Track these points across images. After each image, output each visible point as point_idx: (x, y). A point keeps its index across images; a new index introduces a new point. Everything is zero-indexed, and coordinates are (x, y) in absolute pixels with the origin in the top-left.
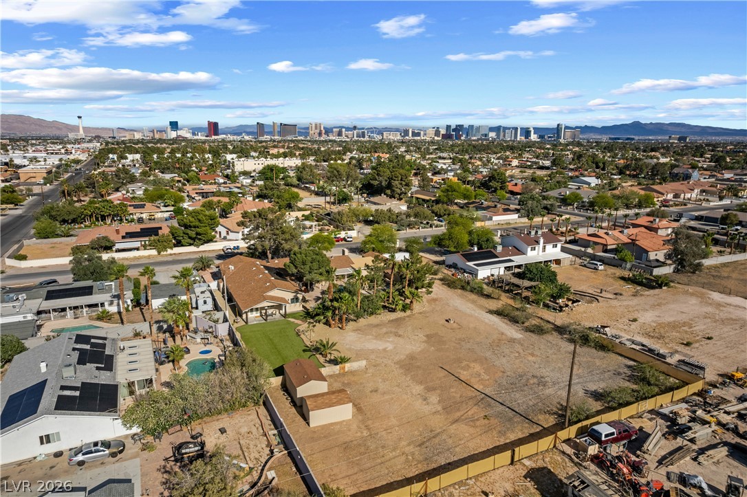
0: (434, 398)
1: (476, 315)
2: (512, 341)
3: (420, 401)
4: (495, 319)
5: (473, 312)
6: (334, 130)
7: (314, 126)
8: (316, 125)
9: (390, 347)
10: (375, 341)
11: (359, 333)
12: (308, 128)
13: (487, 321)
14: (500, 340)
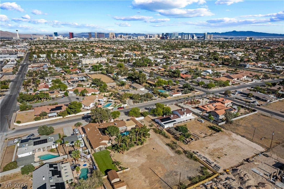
0: (147, 181)
1: (162, 146)
2: (171, 157)
3: (144, 182)
4: (167, 148)
5: (161, 145)
6: (119, 35)
7: (111, 34)
9: (136, 161)
10: (132, 159)
11: (128, 155)
12: (109, 34)
13: (165, 149)
14: (168, 157)
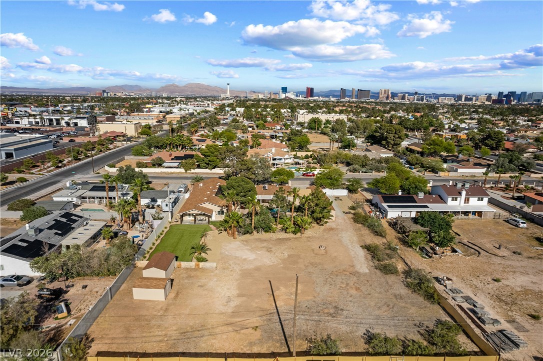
0: (235, 303)
1: (350, 246)
2: (355, 273)
3: (224, 302)
4: (362, 253)
6: (399, 94)
7: (383, 91)
8: (385, 91)
9: (252, 257)
10: (247, 251)
11: (243, 244)
12: (378, 93)
13: (352, 253)
14: (344, 271)
